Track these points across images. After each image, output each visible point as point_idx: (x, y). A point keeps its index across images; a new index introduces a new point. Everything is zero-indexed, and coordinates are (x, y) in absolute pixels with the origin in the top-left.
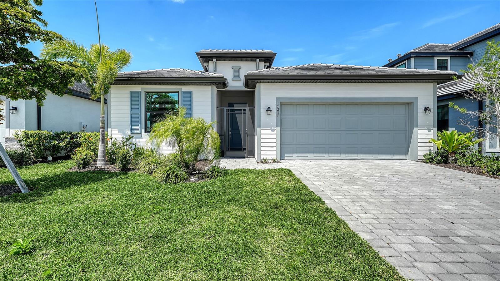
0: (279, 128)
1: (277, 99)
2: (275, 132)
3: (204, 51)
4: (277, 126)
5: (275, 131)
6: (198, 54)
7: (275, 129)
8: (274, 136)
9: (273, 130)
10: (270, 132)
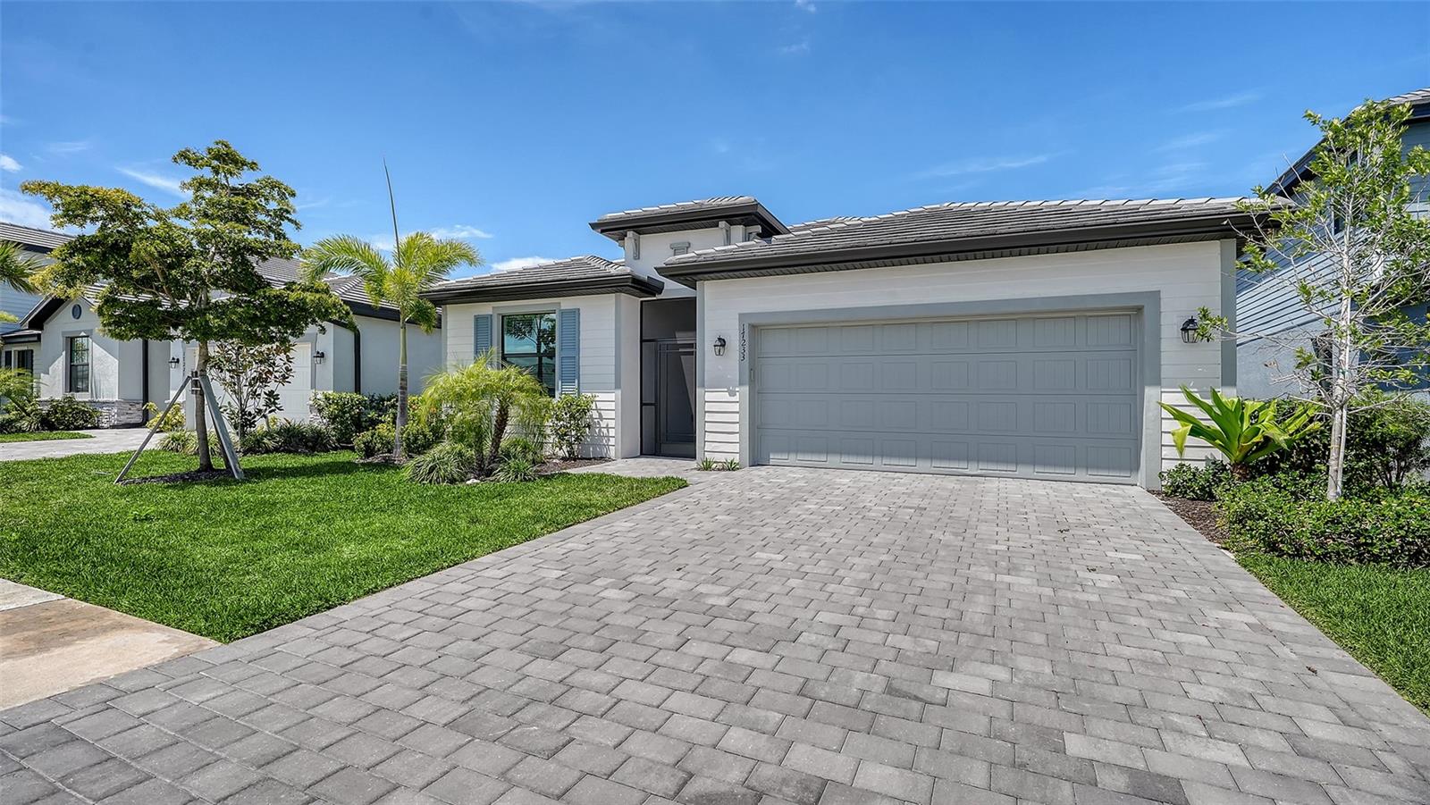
0: (746, 388)
1: (742, 316)
2: (736, 398)
3: (609, 216)
4: (741, 384)
5: (738, 394)
6: (594, 226)
7: (737, 389)
8: (736, 407)
9: (732, 394)
10: (726, 396)
